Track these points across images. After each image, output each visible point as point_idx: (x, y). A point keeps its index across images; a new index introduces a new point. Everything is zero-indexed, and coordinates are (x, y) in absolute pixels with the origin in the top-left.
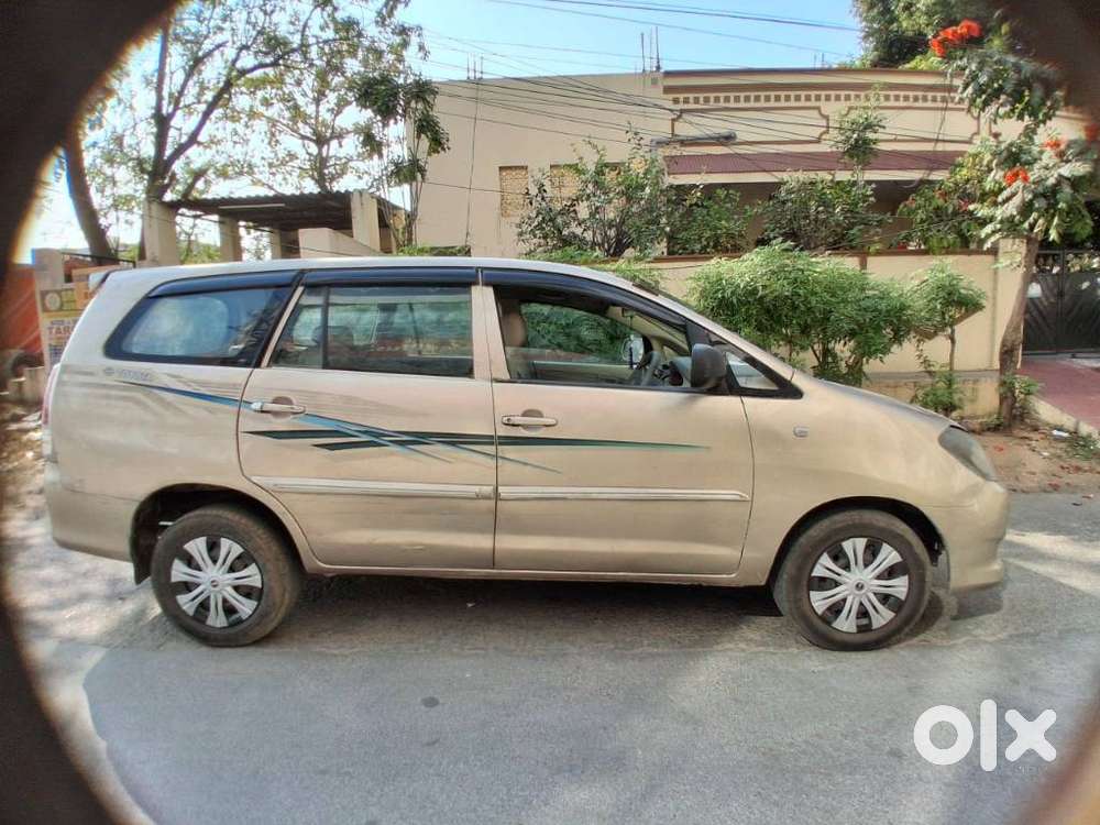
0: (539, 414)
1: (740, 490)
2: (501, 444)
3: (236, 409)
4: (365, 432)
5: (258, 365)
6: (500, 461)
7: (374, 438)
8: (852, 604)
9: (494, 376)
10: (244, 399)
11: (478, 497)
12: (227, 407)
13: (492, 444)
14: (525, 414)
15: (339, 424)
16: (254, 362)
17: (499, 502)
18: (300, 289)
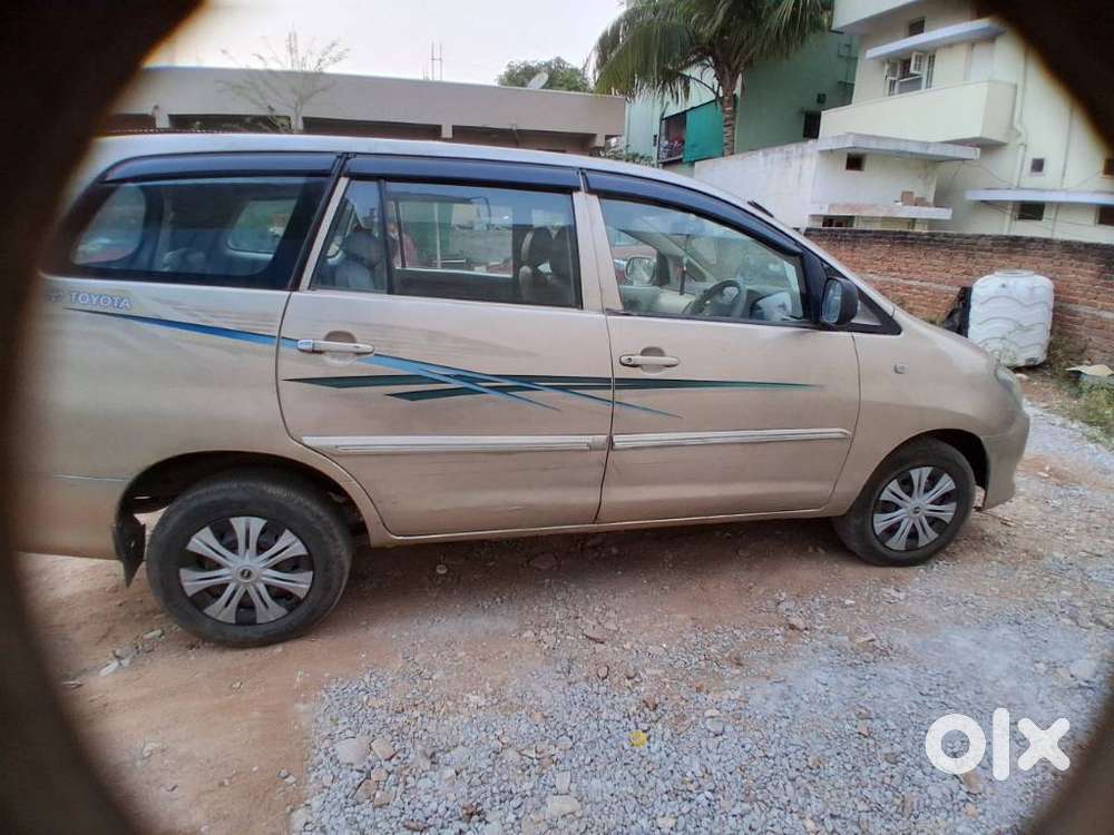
0: (659, 352)
1: (845, 428)
2: (618, 388)
3: (274, 348)
4: (457, 377)
5: (295, 287)
6: (616, 406)
7: (469, 384)
8: (905, 528)
9: (606, 306)
10: (283, 334)
11: (591, 448)
12: (259, 346)
13: (609, 387)
14: (645, 352)
15: (423, 367)
16: (290, 282)
17: (611, 453)
18: (343, 181)
